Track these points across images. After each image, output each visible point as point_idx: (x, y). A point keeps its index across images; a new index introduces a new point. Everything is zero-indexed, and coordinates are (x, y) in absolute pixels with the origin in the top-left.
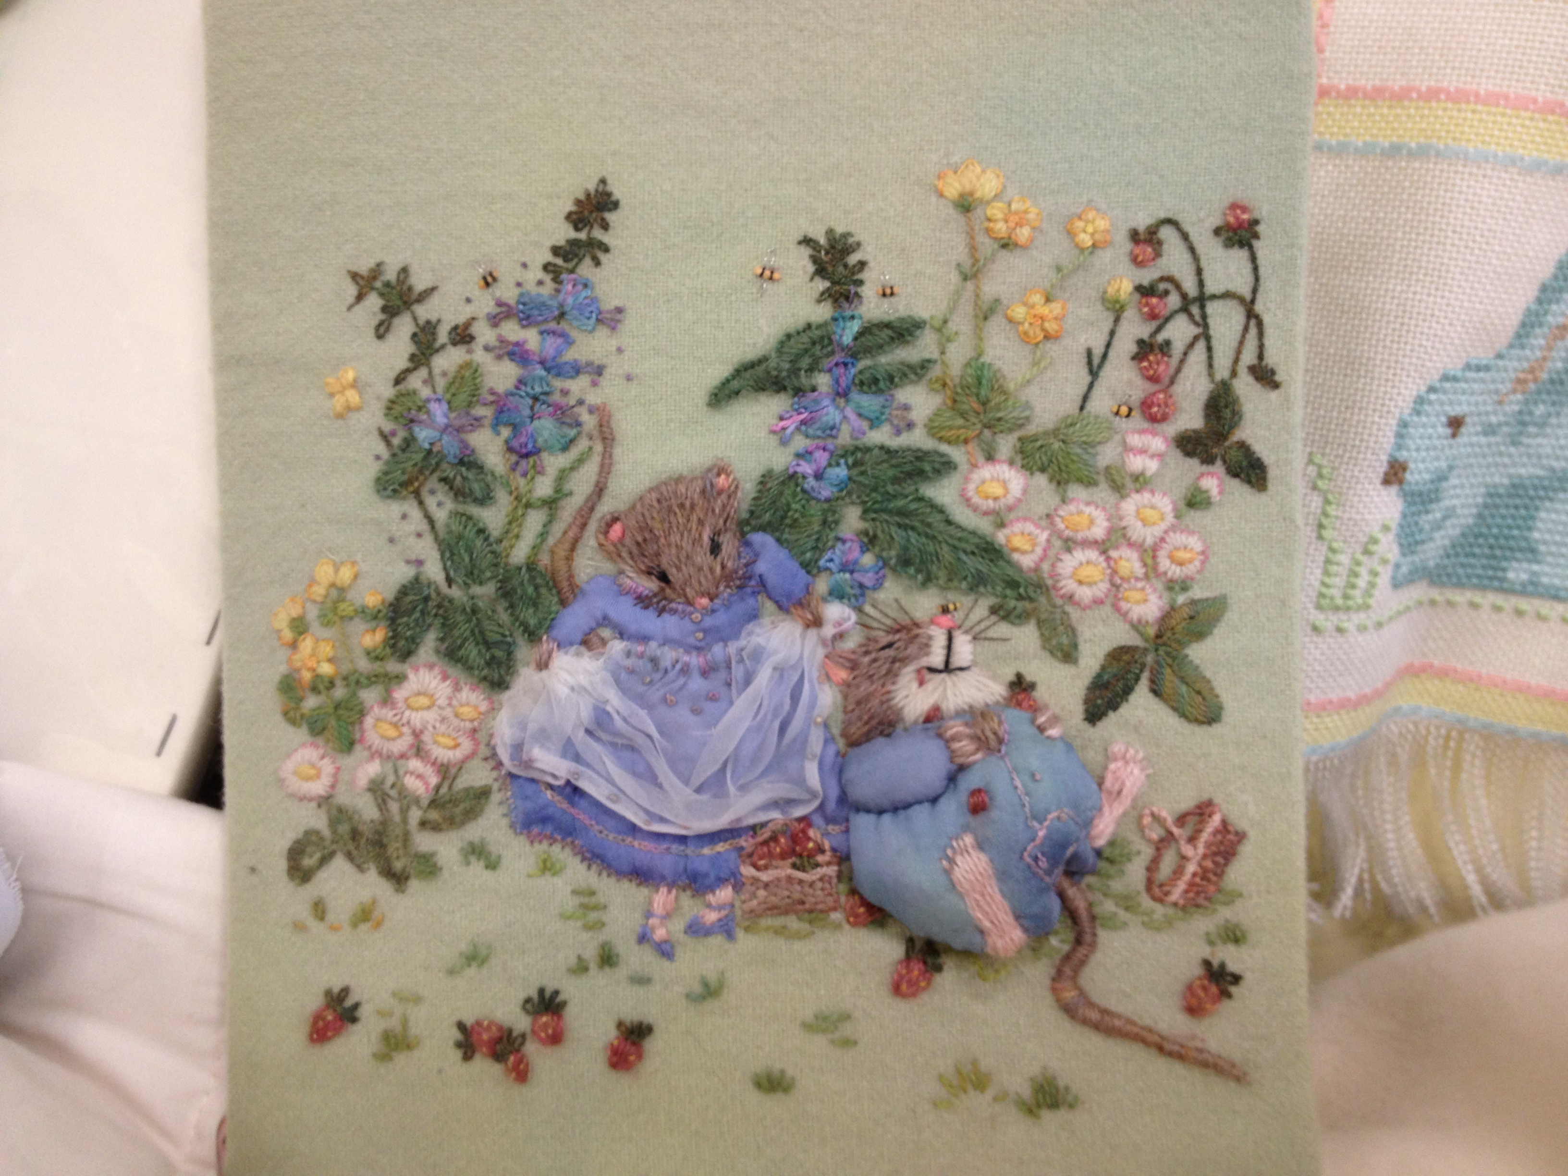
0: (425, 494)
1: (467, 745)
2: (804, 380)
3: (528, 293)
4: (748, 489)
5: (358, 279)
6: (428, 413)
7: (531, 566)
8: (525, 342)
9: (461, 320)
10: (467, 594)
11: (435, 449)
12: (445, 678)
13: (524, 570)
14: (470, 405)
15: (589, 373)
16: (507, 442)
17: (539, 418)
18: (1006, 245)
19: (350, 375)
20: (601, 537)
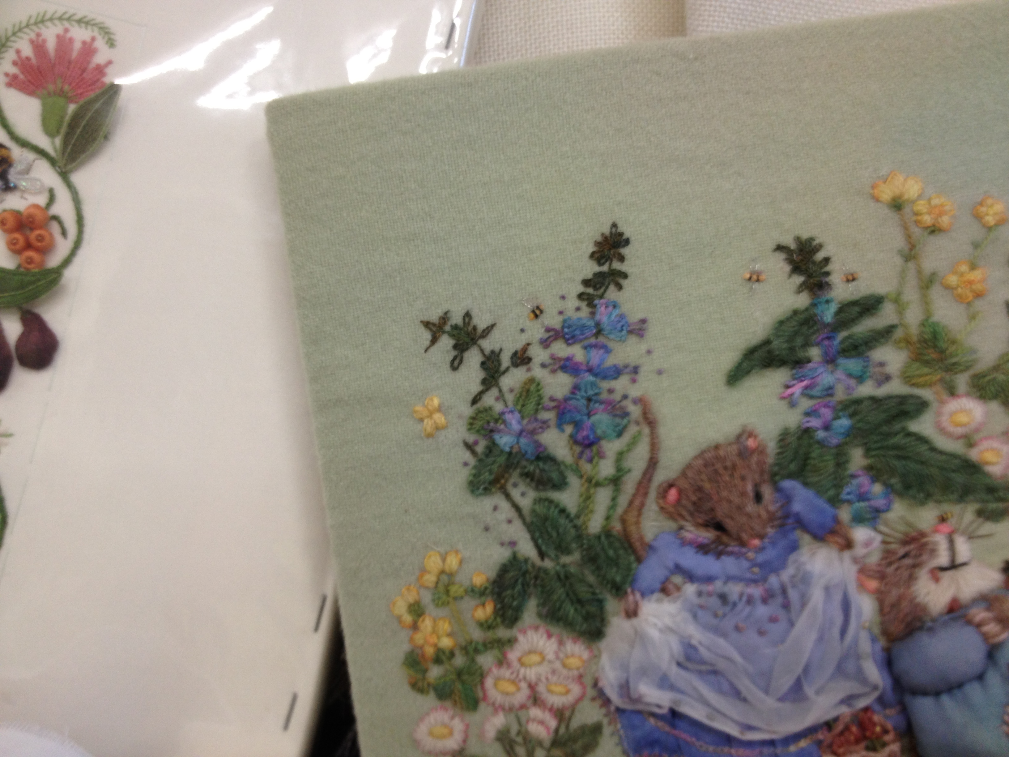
0: (509, 487)
1: (576, 690)
2: (801, 354)
3: (570, 318)
4: (772, 447)
5: (431, 326)
6: (504, 422)
7: (607, 533)
8: (573, 356)
9: (519, 346)
10: (558, 564)
11: (514, 451)
12: (550, 636)
13: (603, 538)
14: (537, 411)
15: (627, 373)
16: (571, 436)
17: (594, 414)
18: (934, 230)
19: (436, 402)
20: (661, 501)
